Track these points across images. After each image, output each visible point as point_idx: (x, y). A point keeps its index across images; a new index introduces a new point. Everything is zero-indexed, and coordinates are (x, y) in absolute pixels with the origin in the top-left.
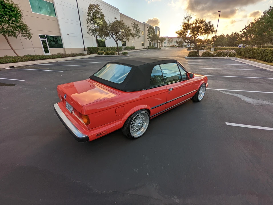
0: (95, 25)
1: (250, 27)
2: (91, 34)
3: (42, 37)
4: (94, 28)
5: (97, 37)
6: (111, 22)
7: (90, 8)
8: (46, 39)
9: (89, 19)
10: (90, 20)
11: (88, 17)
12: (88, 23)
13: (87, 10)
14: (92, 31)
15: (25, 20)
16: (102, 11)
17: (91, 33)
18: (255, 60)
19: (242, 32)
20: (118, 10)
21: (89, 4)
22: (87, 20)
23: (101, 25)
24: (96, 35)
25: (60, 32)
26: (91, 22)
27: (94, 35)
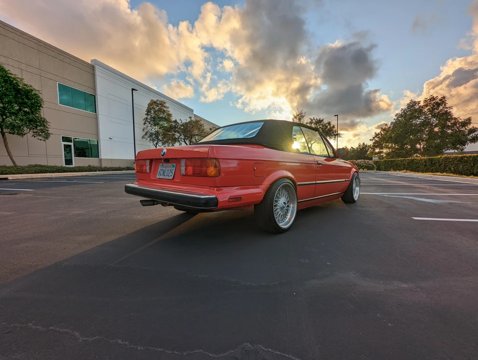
0: (156, 127)
1: (382, 134)
2: (149, 139)
3: (65, 139)
4: (153, 131)
5: (157, 144)
6: (184, 121)
7: (150, 105)
8: (72, 144)
9: (147, 118)
10: (149, 120)
11: (146, 116)
12: (145, 124)
13: (145, 107)
14: (151, 136)
15: (45, 113)
16: (169, 110)
17: (148, 137)
18: (405, 171)
19: (374, 141)
20: (192, 111)
21: (151, 100)
22: (144, 119)
23: (166, 127)
24: (156, 142)
25: (97, 135)
26: (150, 123)
27: (153, 140)
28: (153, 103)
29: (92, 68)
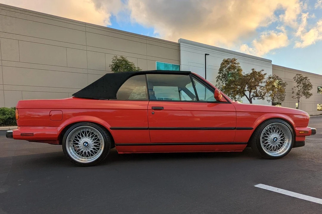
7: (222, 64)
9: (220, 76)
10: (221, 78)
11: (219, 74)
12: (217, 81)
13: (218, 67)
16: (239, 65)
20: (271, 61)
21: (223, 60)
22: (217, 78)
26: (221, 80)
28: (226, 62)
29: (178, 45)
